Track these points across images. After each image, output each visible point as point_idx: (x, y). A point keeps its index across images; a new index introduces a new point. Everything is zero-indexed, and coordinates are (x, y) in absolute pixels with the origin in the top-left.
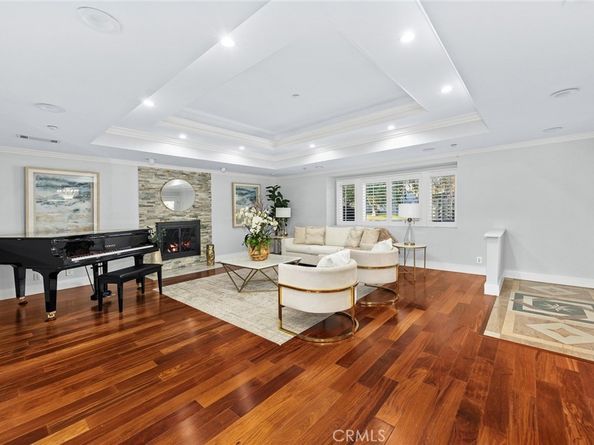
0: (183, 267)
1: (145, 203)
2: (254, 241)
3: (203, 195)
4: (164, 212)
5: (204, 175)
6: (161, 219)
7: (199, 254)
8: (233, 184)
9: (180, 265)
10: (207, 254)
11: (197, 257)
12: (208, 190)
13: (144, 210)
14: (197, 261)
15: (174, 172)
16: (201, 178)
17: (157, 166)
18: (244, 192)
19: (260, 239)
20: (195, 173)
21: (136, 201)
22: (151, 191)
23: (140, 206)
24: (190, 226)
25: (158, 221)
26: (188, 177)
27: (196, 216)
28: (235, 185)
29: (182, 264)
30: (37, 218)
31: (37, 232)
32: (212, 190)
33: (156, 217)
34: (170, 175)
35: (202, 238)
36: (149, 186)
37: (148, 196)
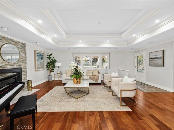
3: (23, 54)
5: (23, 44)
8: (35, 51)
12: (25, 52)
15: (8, 39)
18: (39, 55)
20: (19, 42)
26: (16, 43)
27: (20, 66)
28: (36, 51)
32: (27, 52)
34: (6, 41)
35: (23, 77)
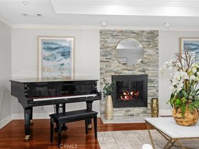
0: (132, 115)
1: (104, 59)
2: (178, 101)
3: (151, 51)
4: (118, 67)
5: (152, 32)
6: (115, 72)
7: (147, 106)
8: (180, 39)
9: (130, 113)
10: (152, 106)
11: (145, 108)
12: (156, 46)
13: (104, 65)
14: (145, 112)
15: (126, 32)
16: (149, 35)
17: (112, 28)
19: (184, 100)
20: (143, 31)
21: (98, 58)
22: (108, 49)
23: (101, 61)
24: (139, 80)
25: (113, 74)
26: (138, 35)
27: (144, 71)
28: (183, 40)
29: (132, 113)
30: (43, 69)
31: (43, 79)
32: (160, 46)
33: (112, 71)
34: (124, 35)
35: (149, 92)
36: (107, 45)
37: (107, 53)
